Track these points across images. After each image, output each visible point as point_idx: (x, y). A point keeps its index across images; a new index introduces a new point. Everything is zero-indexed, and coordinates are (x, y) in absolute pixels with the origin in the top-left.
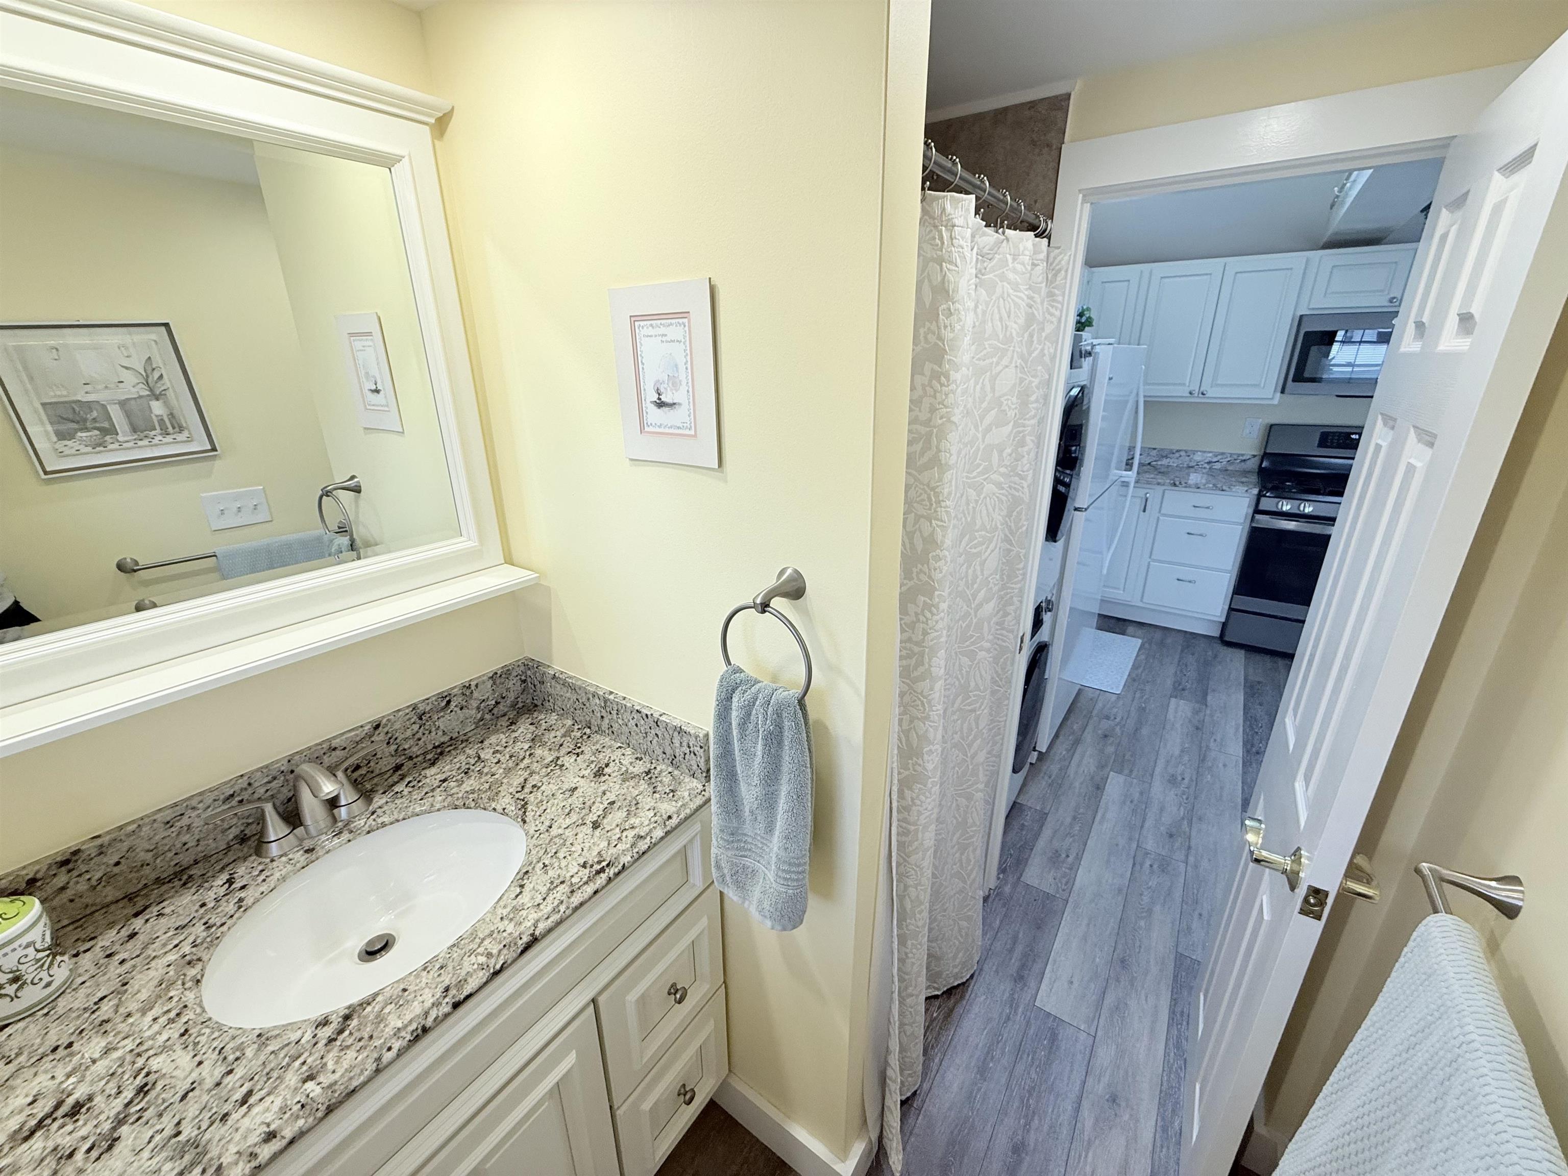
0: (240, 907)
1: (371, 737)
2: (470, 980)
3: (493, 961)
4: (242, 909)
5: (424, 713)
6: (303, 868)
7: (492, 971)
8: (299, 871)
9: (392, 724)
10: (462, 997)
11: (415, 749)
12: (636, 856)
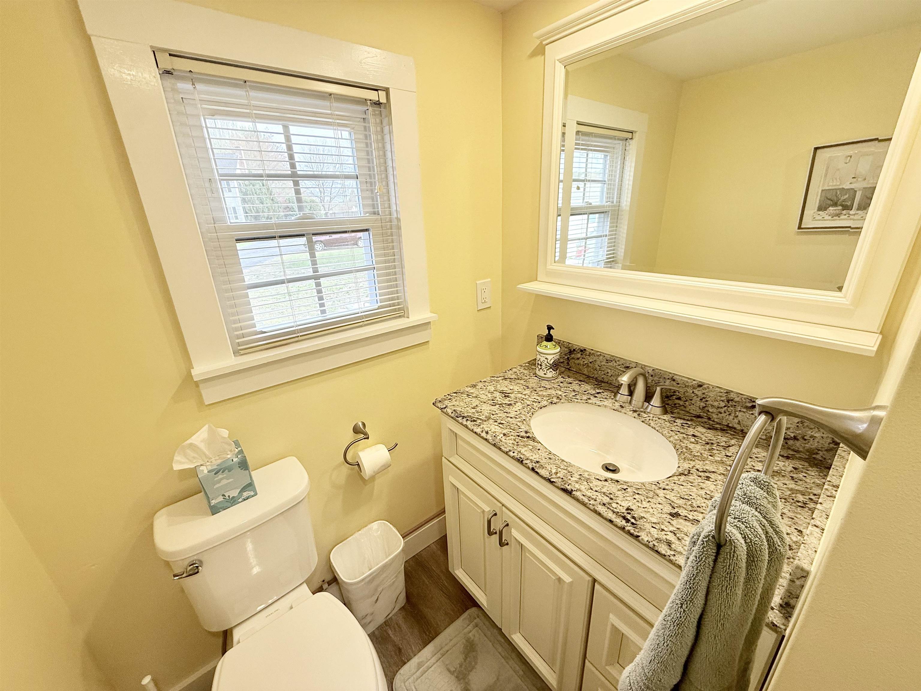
0: (587, 400)
1: (694, 388)
2: (544, 469)
3: (554, 476)
4: (586, 401)
5: (732, 400)
6: (614, 410)
7: (549, 478)
8: (612, 409)
9: (709, 392)
10: (536, 470)
11: (715, 416)
12: (651, 544)
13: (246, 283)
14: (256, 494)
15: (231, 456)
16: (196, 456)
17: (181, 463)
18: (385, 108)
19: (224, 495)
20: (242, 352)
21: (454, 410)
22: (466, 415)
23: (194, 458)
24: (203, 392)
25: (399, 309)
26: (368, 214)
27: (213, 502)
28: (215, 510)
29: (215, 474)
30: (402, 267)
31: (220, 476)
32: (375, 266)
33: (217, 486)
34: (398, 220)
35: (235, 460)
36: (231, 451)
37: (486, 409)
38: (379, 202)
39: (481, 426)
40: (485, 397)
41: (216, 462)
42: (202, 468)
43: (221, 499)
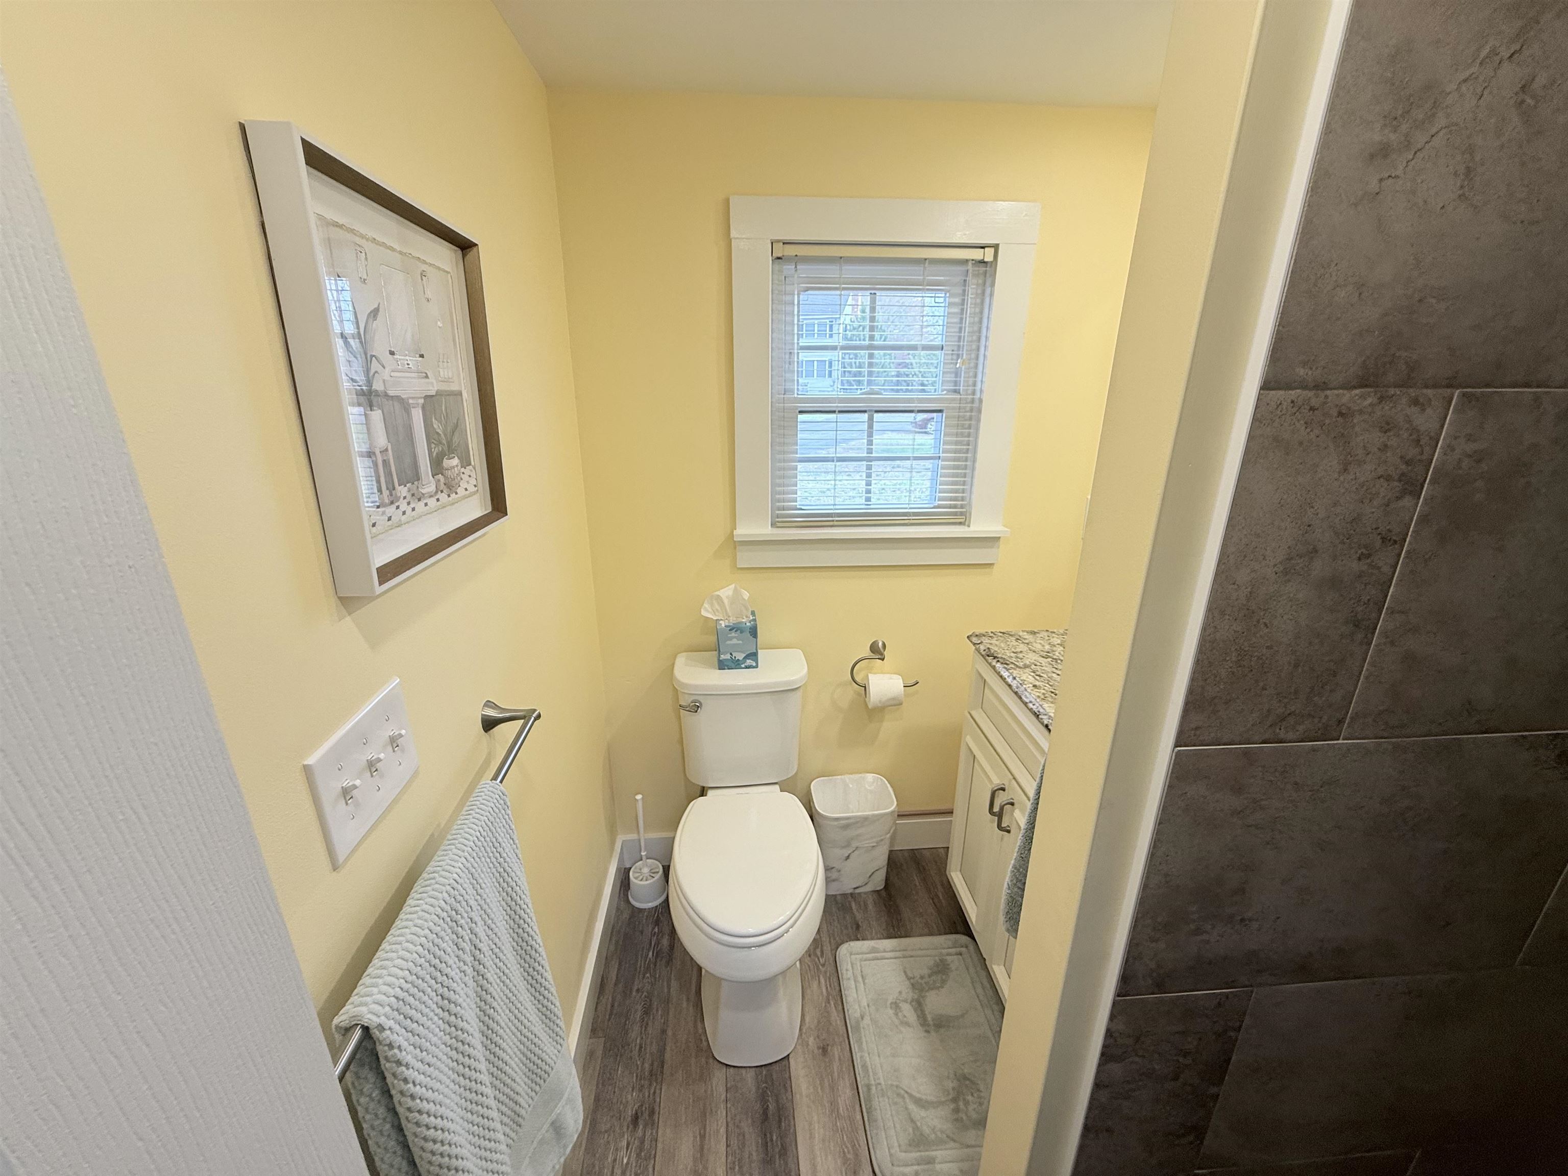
13: (798, 456)
14: (757, 667)
15: (746, 620)
16: (719, 609)
17: (707, 611)
18: (991, 266)
19: (731, 654)
20: (779, 524)
21: (989, 648)
22: (999, 656)
23: (717, 610)
24: (738, 554)
25: (962, 514)
26: (945, 392)
27: (722, 657)
28: (722, 665)
29: (730, 630)
30: (974, 461)
31: (733, 635)
32: (941, 455)
33: (728, 642)
34: (981, 401)
35: (748, 624)
36: (747, 617)
37: (1031, 658)
38: (962, 378)
39: (1011, 671)
40: (1039, 646)
41: (733, 620)
42: (721, 622)
43: (728, 656)
